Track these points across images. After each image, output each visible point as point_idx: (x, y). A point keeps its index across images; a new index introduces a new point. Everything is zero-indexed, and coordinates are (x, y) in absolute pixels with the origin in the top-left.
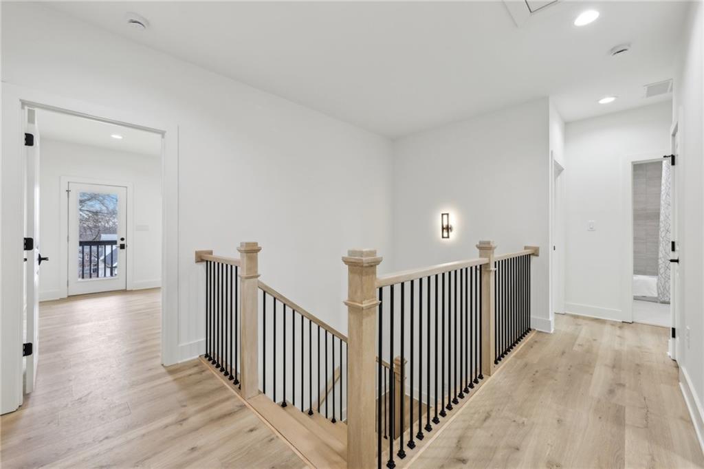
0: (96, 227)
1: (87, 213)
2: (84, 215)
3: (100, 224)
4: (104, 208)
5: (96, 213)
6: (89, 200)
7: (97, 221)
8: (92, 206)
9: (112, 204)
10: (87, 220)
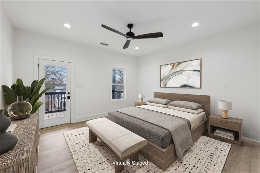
0: (53, 84)
1: (51, 79)
2: (50, 80)
3: (55, 83)
4: (56, 77)
5: (54, 79)
6: (51, 74)
7: (54, 82)
8: (52, 76)
9: (59, 76)
10: (51, 81)
